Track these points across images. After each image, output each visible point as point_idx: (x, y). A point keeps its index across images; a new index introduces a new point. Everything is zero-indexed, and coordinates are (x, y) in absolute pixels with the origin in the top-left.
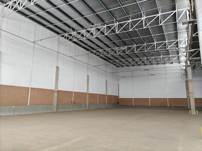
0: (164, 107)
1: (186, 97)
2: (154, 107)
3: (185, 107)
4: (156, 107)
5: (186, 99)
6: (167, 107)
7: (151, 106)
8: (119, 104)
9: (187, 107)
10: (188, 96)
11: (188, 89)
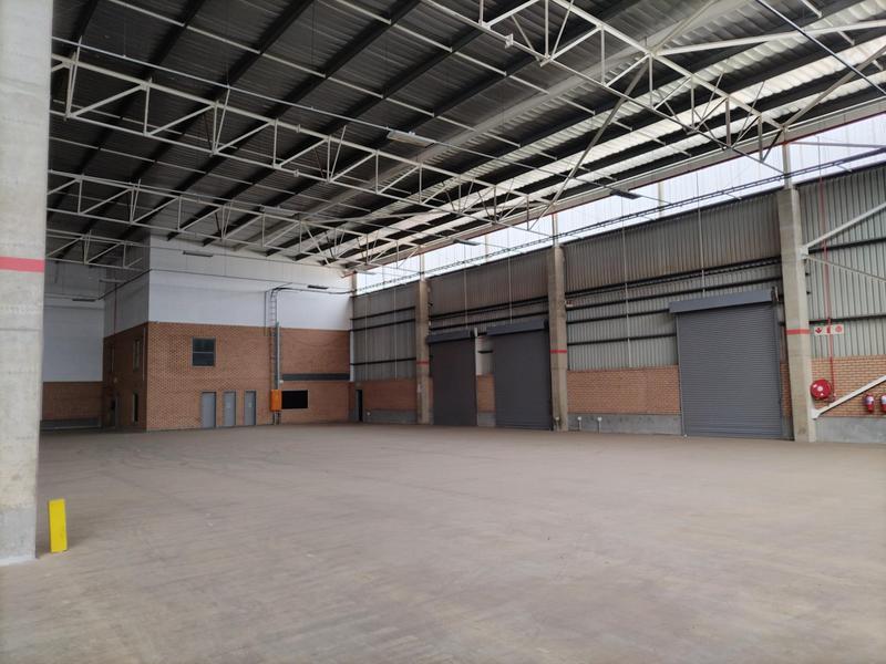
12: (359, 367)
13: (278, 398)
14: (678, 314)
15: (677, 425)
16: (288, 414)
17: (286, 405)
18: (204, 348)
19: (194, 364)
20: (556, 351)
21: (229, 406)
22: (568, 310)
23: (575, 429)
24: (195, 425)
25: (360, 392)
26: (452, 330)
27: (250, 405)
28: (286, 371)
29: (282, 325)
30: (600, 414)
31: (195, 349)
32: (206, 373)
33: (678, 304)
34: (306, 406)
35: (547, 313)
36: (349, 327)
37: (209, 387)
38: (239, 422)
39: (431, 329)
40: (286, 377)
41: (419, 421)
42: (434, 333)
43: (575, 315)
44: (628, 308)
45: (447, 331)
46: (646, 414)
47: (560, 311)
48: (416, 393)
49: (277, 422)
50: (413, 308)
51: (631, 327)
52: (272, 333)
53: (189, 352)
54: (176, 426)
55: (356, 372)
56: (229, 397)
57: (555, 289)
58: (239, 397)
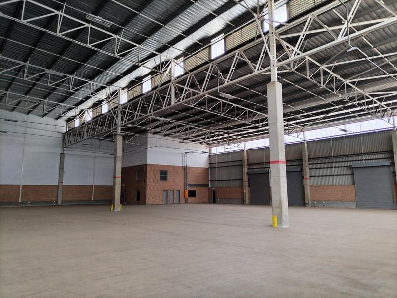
1: (57, 184)
3: (52, 202)
6: (17, 203)
9: (57, 201)
10: (60, 182)
11: (61, 168)
12: (213, 182)
13: (187, 193)
14: (355, 168)
15: (355, 204)
16: (190, 199)
17: (189, 196)
18: (164, 174)
19: (161, 180)
20: (306, 179)
21: (171, 196)
22: (309, 164)
23: (314, 206)
24: (161, 202)
25: (214, 192)
26: (257, 170)
27: (178, 195)
28: (189, 183)
29: (188, 166)
30: (324, 201)
31: (161, 174)
32: (164, 183)
33: (354, 164)
34: (195, 197)
35: (302, 165)
36: (208, 167)
37: (166, 189)
38: (175, 202)
39: (248, 169)
40: (189, 185)
41: (244, 203)
42: (250, 171)
43: (312, 166)
44: (334, 165)
45: (255, 170)
46: (342, 201)
47: (307, 165)
48: (243, 192)
49: (186, 202)
50: (241, 161)
51: (336, 171)
52: (185, 168)
53: (159, 176)
54: (156, 203)
55: (211, 184)
56: (171, 192)
57: (305, 157)
58: (175, 192)
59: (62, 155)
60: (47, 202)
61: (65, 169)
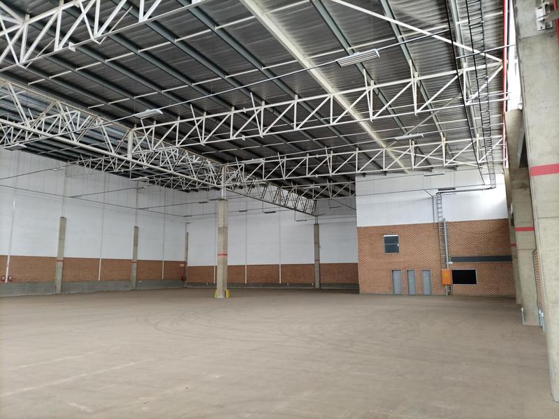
0: (272, 285)
1: (313, 262)
2: (253, 285)
3: (310, 285)
4: (257, 285)
5: (314, 265)
6: (278, 285)
7: (248, 284)
8: (187, 281)
9: (315, 284)
10: (317, 260)
11: (317, 243)
16: (459, 288)
17: (456, 281)
19: (386, 252)
21: (411, 279)
24: (389, 292)
27: (427, 280)
28: (454, 255)
31: (385, 242)
32: (394, 257)
34: (474, 282)
37: (395, 267)
38: (419, 291)
40: (454, 259)
49: (448, 294)
53: (382, 244)
54: (378, 291)
56: (411, 274)
58: (418, 274)
59: (317, 225)
60: (306, 285)
61: (321, 244)
